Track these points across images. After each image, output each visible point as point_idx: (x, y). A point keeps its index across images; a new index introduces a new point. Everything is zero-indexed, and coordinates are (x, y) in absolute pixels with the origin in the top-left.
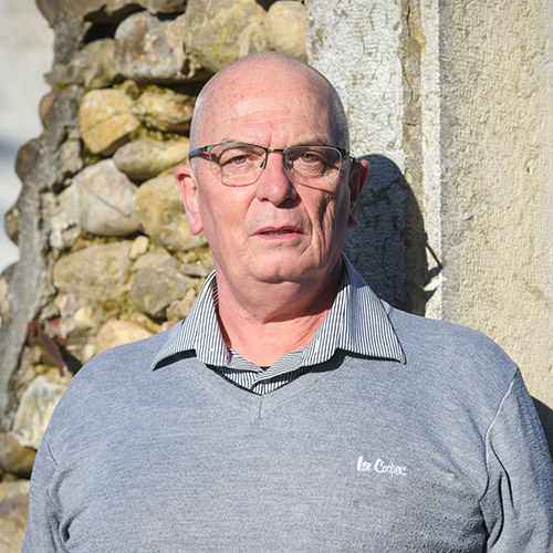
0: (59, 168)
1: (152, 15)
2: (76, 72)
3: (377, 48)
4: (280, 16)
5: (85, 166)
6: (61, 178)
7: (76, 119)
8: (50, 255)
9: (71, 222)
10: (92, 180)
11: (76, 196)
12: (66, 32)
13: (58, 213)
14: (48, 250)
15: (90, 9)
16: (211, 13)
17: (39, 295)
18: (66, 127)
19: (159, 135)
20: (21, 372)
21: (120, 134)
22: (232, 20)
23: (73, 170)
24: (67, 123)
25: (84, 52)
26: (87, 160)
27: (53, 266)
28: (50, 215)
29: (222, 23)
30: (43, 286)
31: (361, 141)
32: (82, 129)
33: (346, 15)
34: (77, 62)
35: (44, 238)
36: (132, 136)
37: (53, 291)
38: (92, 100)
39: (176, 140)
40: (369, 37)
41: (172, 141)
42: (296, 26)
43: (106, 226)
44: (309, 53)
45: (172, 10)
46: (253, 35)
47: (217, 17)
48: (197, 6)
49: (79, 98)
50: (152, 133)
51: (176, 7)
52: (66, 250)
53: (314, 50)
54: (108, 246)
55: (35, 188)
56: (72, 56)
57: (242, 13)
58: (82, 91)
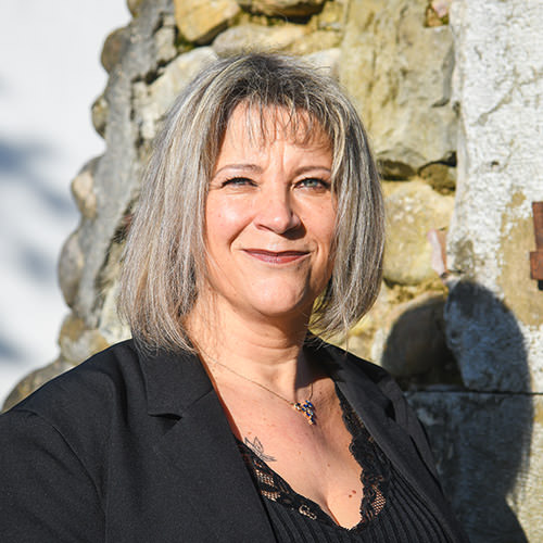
0: (153, 56)
5: (179, 54)
6: (155, 66)
7: (172, 5)
8: (142, 147)
13: (150, 104)
14: (140, 142)
17: (131, 187)
18: (162, 14)
20: (107, 268)
23: (166, 58)
24: (163, 8)
28: (141, 106)
30: (135, 177)
31: (519, 16)
32: (178, 16)
35: (136, 129)
36: (230, 23)
41: (277, 26)
55: (125, 78)
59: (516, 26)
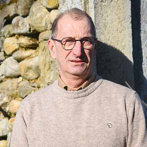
1: (21, 16)
2: (2, 33)
4: (53, 14)
9: (2, 74)
10: (7, 62)
11: (3, 66)
15: (5, 16)
16: (35, 15)
19: (24, 49)
21: (14, 49)
22: (41, 16)
25: (4, 28)
29: (38, 17)
34: (2, 31)
38: (7, 40)
39: (29, 50)
43: (11, 74)
45: (26, 15)
46: (46, 19)
47: (37, 16)
48: (32, 13)
49: (3, 40)
50: (22, 48)
52: (1, 81)
54: (12, 80)
56: (1, 29)
57: (44, 14)
58: (4, 38)
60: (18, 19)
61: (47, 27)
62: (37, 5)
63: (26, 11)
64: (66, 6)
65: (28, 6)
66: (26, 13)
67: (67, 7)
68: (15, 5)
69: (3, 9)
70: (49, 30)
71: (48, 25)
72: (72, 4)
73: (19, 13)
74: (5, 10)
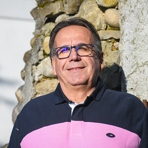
0: (38, 58)
1: (67, 14)
2: (43, 32)
3: (144, 21)
4: (110, 13)
5: (44, 58)
6: (38, 61)
7: (43, 45)
8: (35, 83)
9: (40, 74)
10: (47, 62)
11: (42, 66)
12: (40, 21)
13: (37, 71)
14: (34, 82)
15: (48, 14)
16: (87, 13)
17: (32, 94)
18: (40, 47)
22: (93, 15)
23: (41, 59)
24: (40, 46)
25: (45, 26)
26: (45, 56)
27: (35, 86)
28: (34, 72)
29: (90, 16)
30: (33, 92)
31: (138, 48)
32: (44, 47)
33: (133, 12)
34: (43, 29)
35: (33, 78)
37: (36, 93)
38: (47, 39)
40: (141, 18)
42: (115, 16)
43: (51, 74)
44: (120, 23)
45: (73, 13)
46: (100, 19)
47: (88, 14)
48: (82, 12)
49: (43, 39)
51: (75, 12)
52: (39, 82)
53: (122, 22)
54: (52, 80)
55: (30, 64)
56: (42, 27)
57: (96, 13)
58: (44, 37)
59: (137, 51)
60: (64, 17)
61: (101, 27)
62: (89, 3)
63: (74, 9)
64: (128, 5)
65: (76, 4)
66: (73, 11)
67: (130, 6)
68: (61, 3)
69: (45, 7)
70: (103, 30)
71: (103, 24)
72: (137, 3)
73: (66, 11)
74: (48, 7)
